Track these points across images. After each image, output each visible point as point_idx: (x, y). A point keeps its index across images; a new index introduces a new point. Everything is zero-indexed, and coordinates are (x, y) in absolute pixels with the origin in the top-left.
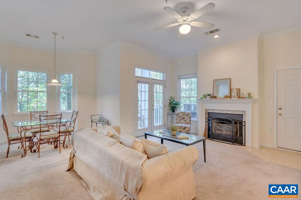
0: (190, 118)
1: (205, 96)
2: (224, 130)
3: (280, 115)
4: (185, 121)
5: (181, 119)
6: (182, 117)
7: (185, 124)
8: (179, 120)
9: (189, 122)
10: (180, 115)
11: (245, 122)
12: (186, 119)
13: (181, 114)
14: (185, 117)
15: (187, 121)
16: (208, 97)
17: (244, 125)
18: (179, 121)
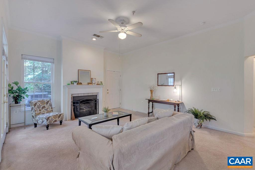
0: (51, 105)
1: (72, 83)
2: (84, 109)
3: (108, 93)
4: (47, 110)
5: (41, 109)
6: (42, 107)
7: (47, 113)
8: (38, 110)
9: (51, 109)
10: (38, 105)
11: (98, 99)
12: (47, 107)
13: (39, 103)
14: (45, 105)
15: (49, 110)
16: (75, 84)
17: (97, 101)
18: (39, 112)
